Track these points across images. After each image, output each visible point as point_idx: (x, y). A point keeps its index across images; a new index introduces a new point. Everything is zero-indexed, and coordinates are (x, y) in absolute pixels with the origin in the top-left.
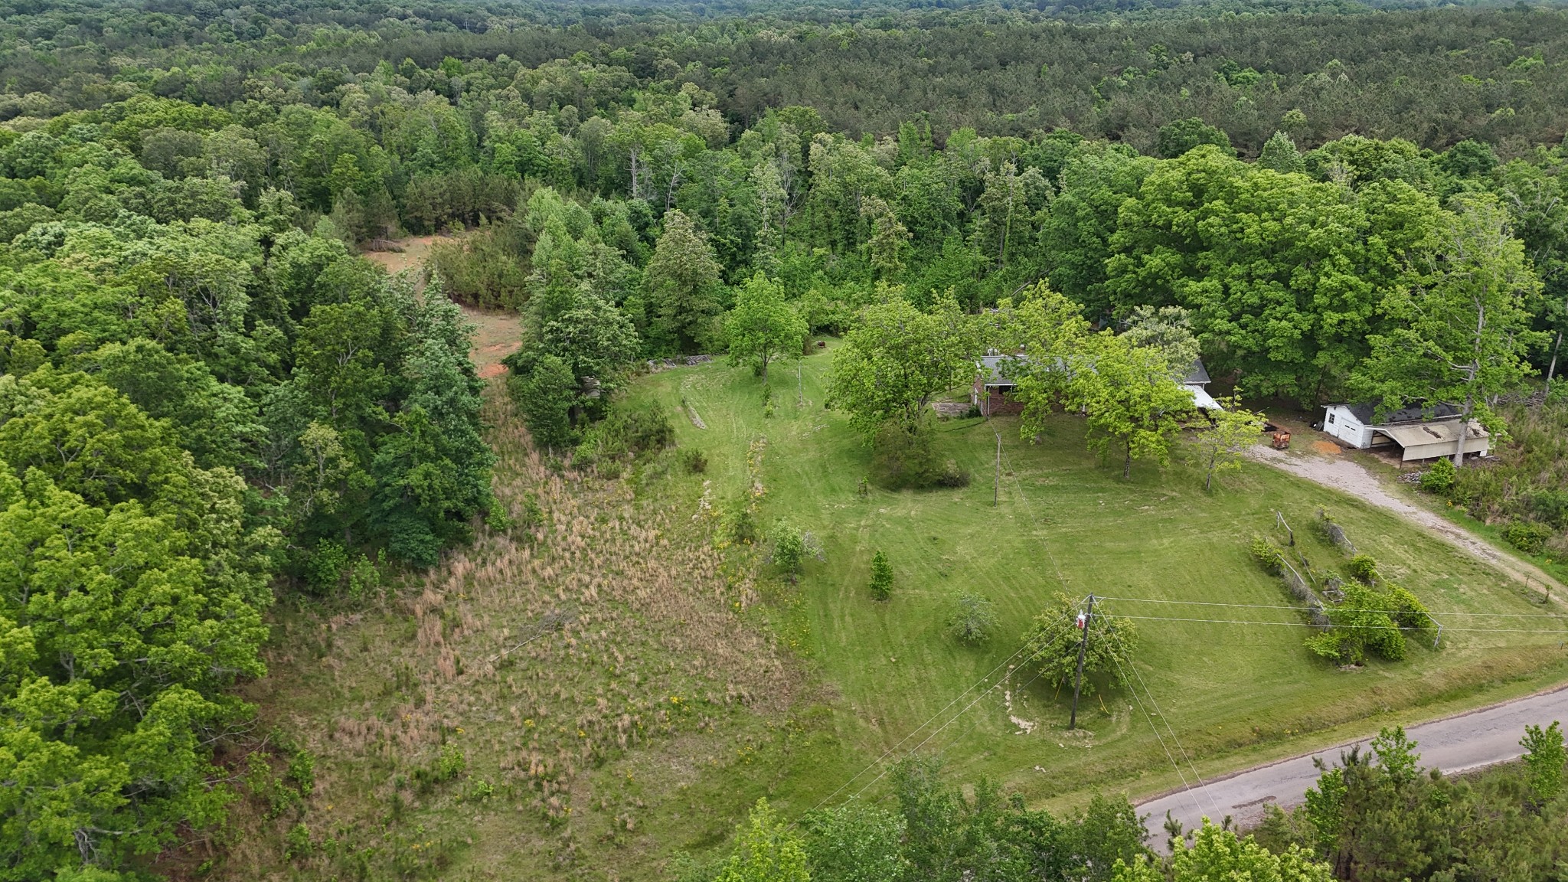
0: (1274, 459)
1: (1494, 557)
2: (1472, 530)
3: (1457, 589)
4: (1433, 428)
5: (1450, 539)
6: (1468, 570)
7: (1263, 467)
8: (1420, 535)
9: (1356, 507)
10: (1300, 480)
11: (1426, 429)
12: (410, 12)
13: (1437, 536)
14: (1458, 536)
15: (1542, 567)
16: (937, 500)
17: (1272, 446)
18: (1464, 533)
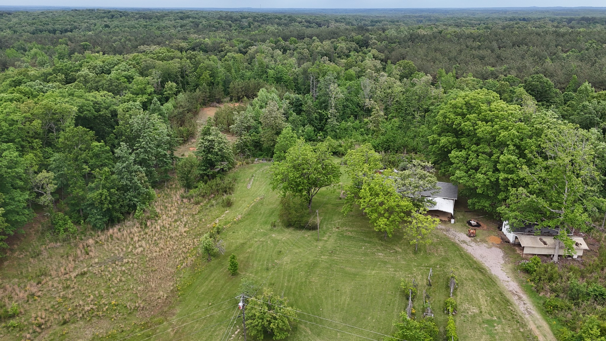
0: (464, 242)
1: (530, 313)
2: (530, 297)
3: (494, 326)
4: (545, 239)
5: (514, 299)
6: (509, 317)
7: (454, 244)
8: (501, 293)
9: (482, 272)
10: (466, 254)
11: (541, 239)
12: (304, 20)
13: (509, 296)
14: (520, 298)
15: (551, 326)
16: (300, 234)
17: (467, 235)
18: (524, 297)
